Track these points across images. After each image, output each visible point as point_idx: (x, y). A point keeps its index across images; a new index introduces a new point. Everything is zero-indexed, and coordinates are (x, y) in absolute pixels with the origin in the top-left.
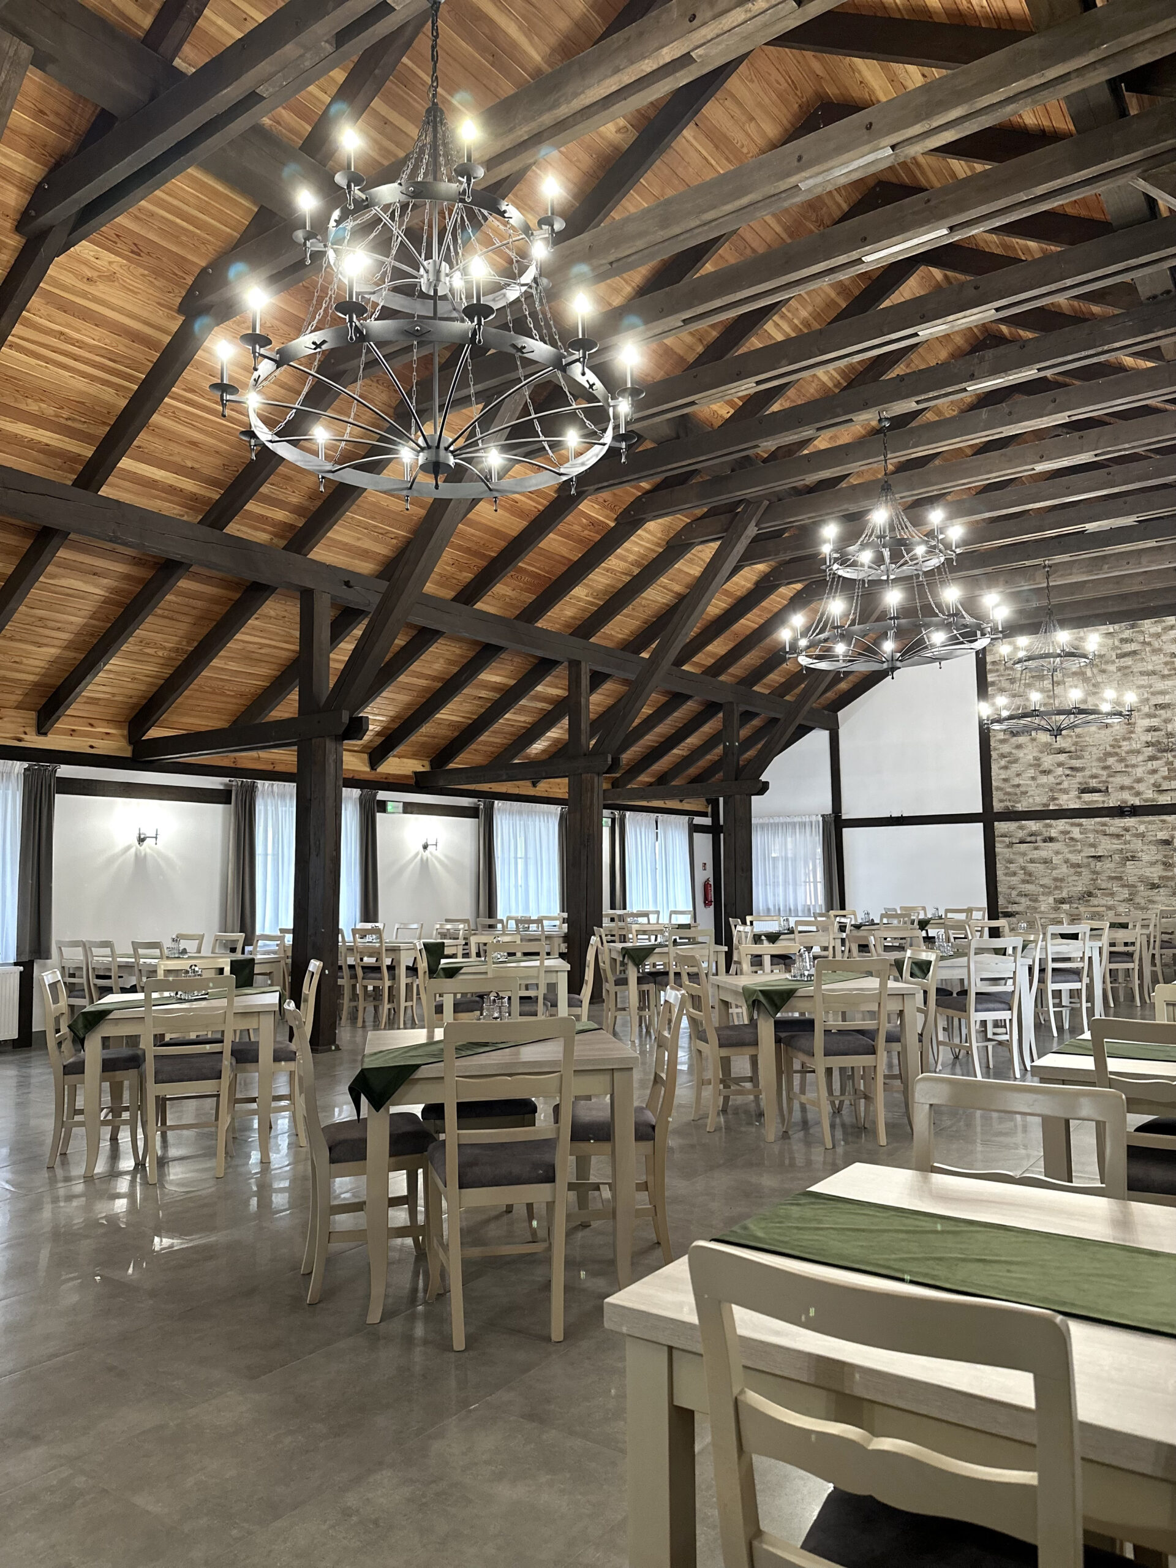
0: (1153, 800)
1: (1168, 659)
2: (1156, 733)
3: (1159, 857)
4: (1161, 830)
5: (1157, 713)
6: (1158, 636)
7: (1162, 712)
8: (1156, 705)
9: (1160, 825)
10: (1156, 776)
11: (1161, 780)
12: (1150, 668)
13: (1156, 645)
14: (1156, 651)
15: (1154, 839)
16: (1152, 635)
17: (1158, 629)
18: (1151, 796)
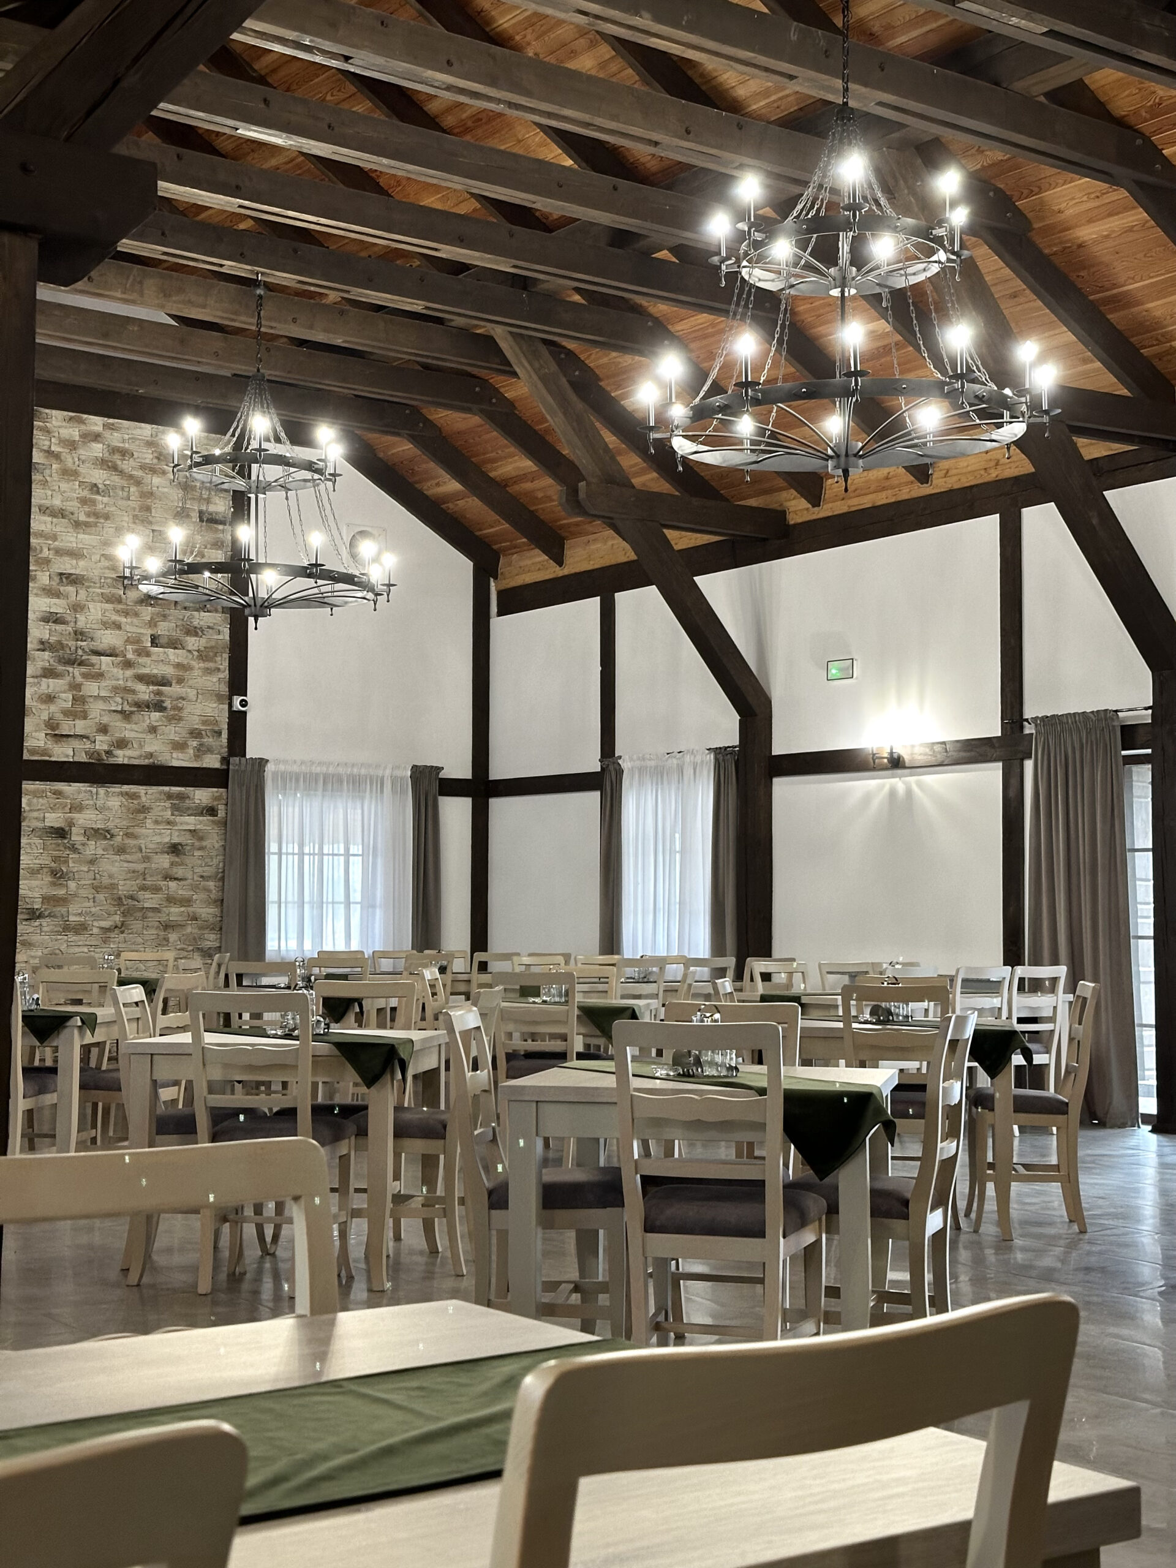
0: (45, 752)
1: (86, 493)
2: (59, 628)
3: (46, 860)
4: (53, 809)
5: (62, 589)
6: (72, 445)
7: (71, 589)
8: (61, 574)
9: (53, 800)
10: (53, 708)
11: (61, 717)
12: (57, 502)
13: (69, 461)
14: (69, 474)
15: (40, 825)
16: (64, 442)
17: (73, 432)
18: (41, 744)
